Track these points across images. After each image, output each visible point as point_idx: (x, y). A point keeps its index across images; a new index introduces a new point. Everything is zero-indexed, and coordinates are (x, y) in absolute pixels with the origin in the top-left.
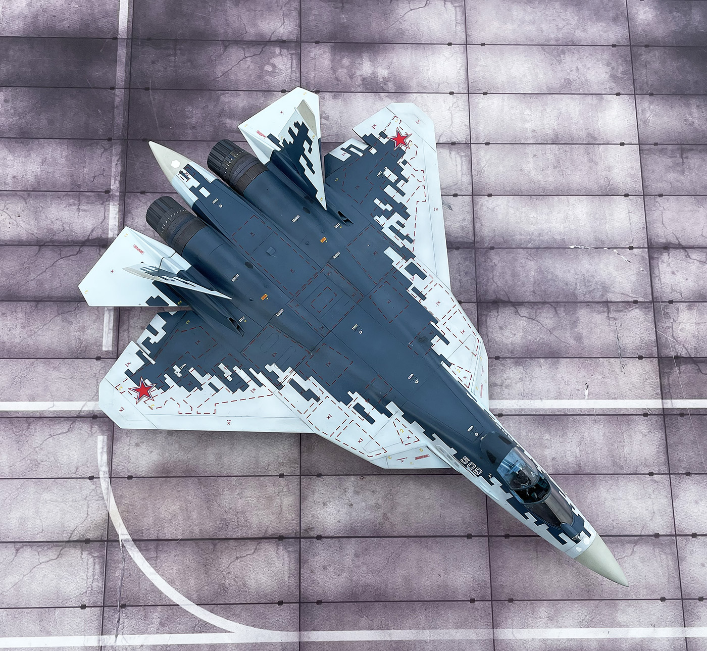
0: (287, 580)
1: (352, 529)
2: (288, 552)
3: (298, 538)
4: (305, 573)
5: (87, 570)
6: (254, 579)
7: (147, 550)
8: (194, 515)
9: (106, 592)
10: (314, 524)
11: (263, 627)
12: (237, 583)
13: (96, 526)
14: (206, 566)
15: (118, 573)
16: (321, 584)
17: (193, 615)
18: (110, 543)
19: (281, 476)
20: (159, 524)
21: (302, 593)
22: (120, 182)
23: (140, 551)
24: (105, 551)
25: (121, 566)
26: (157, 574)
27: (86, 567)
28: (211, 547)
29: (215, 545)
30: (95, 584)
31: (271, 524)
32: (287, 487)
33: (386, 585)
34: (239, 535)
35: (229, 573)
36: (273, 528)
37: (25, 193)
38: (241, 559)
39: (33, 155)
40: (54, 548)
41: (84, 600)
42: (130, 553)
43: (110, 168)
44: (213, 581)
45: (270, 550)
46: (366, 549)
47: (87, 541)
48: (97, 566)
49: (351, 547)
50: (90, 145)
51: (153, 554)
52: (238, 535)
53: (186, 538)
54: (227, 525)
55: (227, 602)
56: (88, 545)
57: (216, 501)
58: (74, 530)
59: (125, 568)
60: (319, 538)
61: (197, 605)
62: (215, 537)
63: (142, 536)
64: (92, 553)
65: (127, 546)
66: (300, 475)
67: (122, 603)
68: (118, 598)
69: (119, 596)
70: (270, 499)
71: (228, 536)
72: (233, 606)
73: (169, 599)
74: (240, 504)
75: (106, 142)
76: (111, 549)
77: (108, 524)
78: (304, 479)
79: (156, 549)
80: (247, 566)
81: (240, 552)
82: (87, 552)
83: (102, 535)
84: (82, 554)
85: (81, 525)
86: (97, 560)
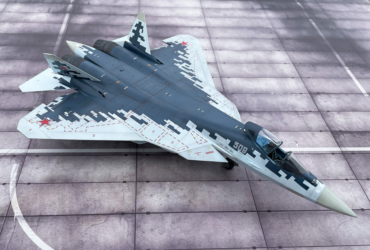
0: (126, 237)
1: (169, 208)
2: (128, 221)
3: (134, 213)
4: (139, 233)
6: (103, 237)
7: (32, 222)
10: (145, 206)
12: (91, 240)
14: (71, 231)
15: (9, 235)
16: (150, 239)
18: (7, 218)
19: (125, 182)
20: (43, 207)
21: (136, 245)
23: (27, 222)
24: (3, 222)
25: (12, 231)
26: (36, 235)
28: (76, 219)
29: (78, 218)
31: (116, 206)
32: (128, 188)
33: (194, 239)
34: (95, 212)
35: (86, 234)
36: (118, 208)
38: (96, 226)
42: (20, 223)
44: (75, 239)
45: (115, 220)
46: (179, 219)
49: (169, 218)
51: (36, 224)
54: (88, 207)
57: (82, 195)
59: (15, 232)
60: (148, 213)
62: (79, 214)
63: (31, 214)
65: (19, 220)
66: (136, 182)
70: (117, 193)
71: (88, 213)
74: (97, 196)
76: (8, 221)
77: (9, 208)
78: (138, 184)
79: (38, 221)
80: (99, 230)
81: (95, 222)
83: (3, 214)
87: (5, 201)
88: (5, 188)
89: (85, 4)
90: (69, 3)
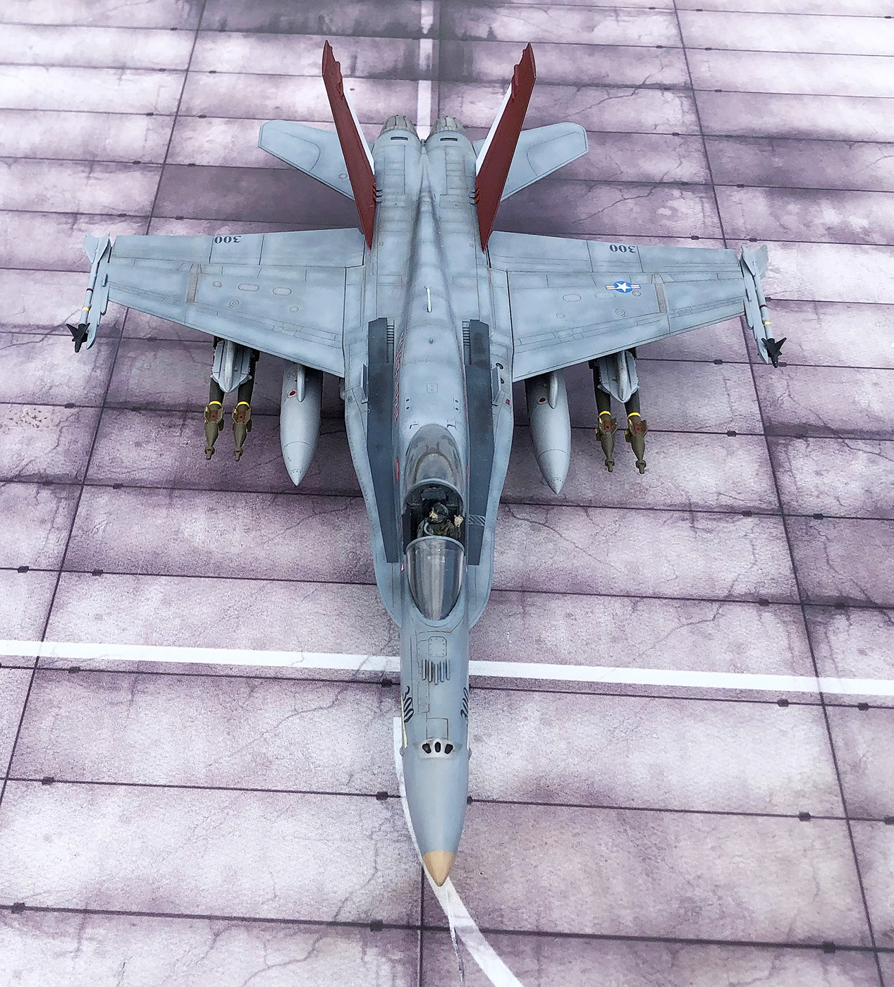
2: (853, 978)
3: (869, 949)
7: (516, 954)
8: (618, 886)
13: (397, 896)
18: (427, 934)
19: (804, 817)
20: (537, 899)
23: (500, 955)
24: (419, 950)
27: (374, 983)
28: (666, 957)
29: (674, 954)
31: (798, 915)
32: (821, 841)
36: (805, 923)
40: (299, 938)
42: (477, 957)
45: (806, 973)
47: (377, 926)
51: (530, 964)
52: (727, 935)
53: (605, 932)
54: (696, 909)
56: (379, 935)
57: (663, 860)
58: (346, 900)
62: (671, 936)
63: (502, 922)
64: (387, 951)
65: (469, 943)
66: (847, 819)
70: (786, 861)
76: (432, 947)
77: (423, 892)
78: (857, 827)
79: (538, 953)
81: (738, 973)
82: (375, 950)
83: (410, 916)
84: (364, 953)
85: (362, 891)
86: (399, 968)
87: (403, 866)
88: (389, 814)
89: (479, 39)
90: (418, 35)
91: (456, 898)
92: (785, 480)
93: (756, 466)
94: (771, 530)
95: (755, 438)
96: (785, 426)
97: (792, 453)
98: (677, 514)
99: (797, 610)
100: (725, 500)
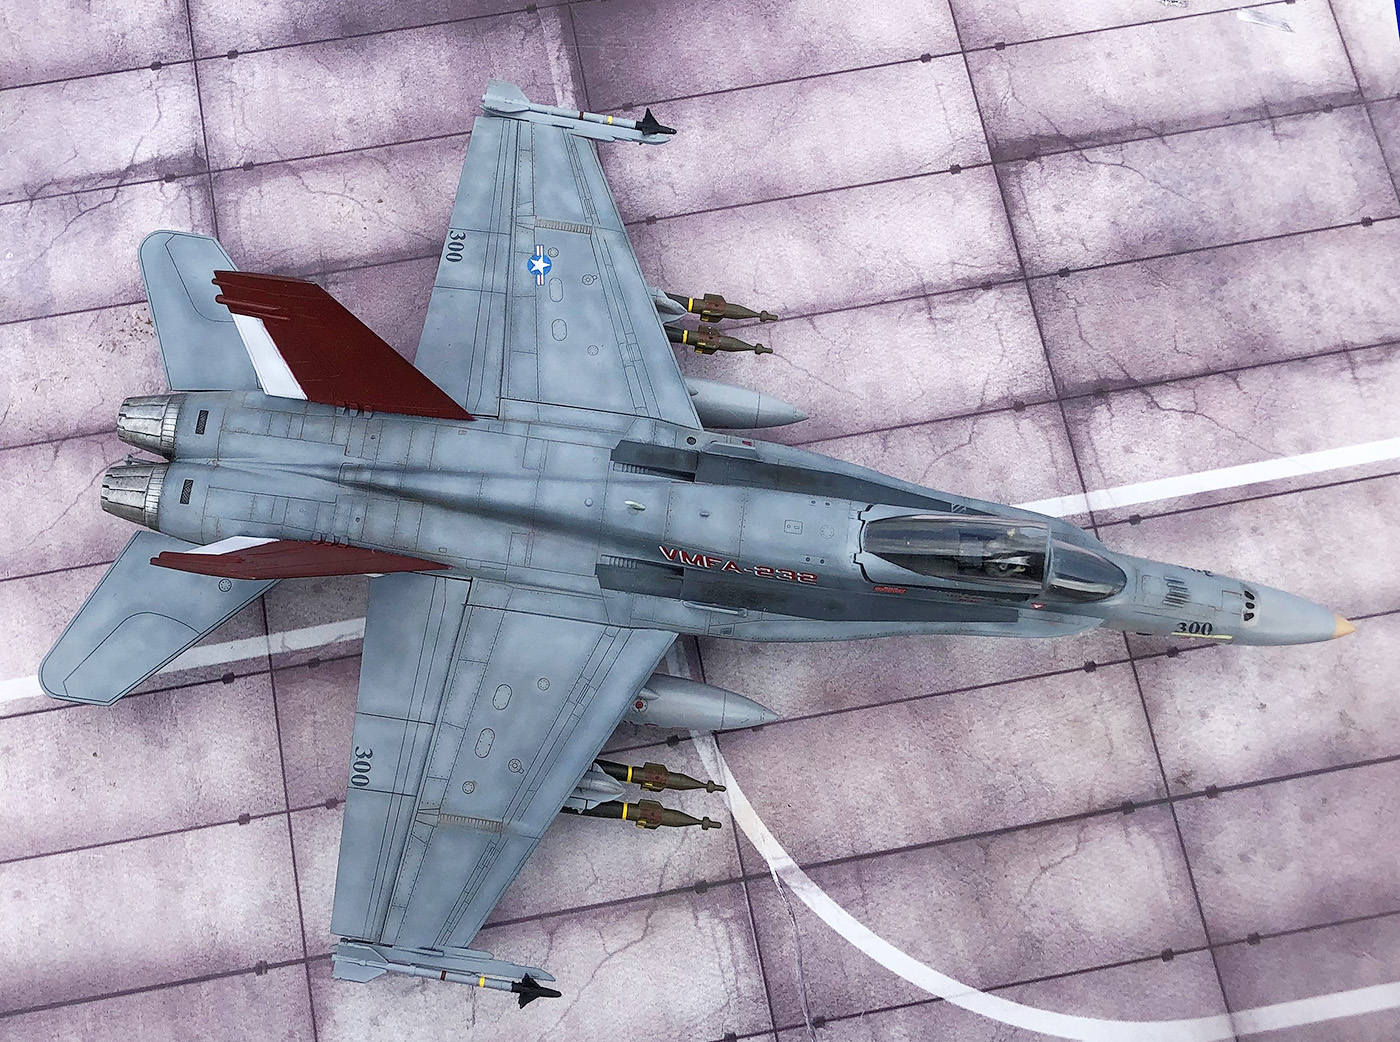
0: (1167, 899)
1: (1278, 759)
2: (1153, 835)
3: (1164, 801)
4: (1203, 877)
5: (716, 954)
6: (1094, 909)
7: (838, 884)
8: (922, 788)
9: (773, 996)
10: (1192, 764)
11: (1145, 1017)
12: (1058, 926)
13: (713, 850)
14: (979, 899)
15: (788, 948)
17: (981, 1015)
18: (751, 884)
19: (1090, 667)
20: (848, 821)
21: (1209, 923)
22: (575, 94)
23: (823, 889)
24: (747, 903)
25: (791, 931)
26: (874, 935)
27: (713, 947)
28: (979, 853)
29: (986, 848)
30: (743, 982)
31: (1095, 779)
32: (1110, 691)
34: (1032, 817)
35: (1034, 906)
36: (1104, 787)
37: (382, 150)
38: (1053, 870)
39: (380, 68)
40: (632, 916)
41: (727, 1022)
42: (803, 897)
43: (547, 67)
44: (1004, 932)
45: (1110, 839)
46: (1324, 800)
47: (701, 887)
48: (737, 941)
49: (1290, 800)
50: (494, 27)
51: (854, 892)
53: (918, 841)
54: (1000, 797)
55: (1048, 973)
56: (706, 896)
57: (961, 748)
58: (666, 865)
59: (801, 933)
60: (1212, 792)
61: (984, 991)
62: (981, 830)
63: (819, 854)
64: (718, 911)
65: (793, 882)
66: (1132, 659)
67: (814, 1015)
68: (802, 1005)
69: (803, 1001)
70: (1079, 723)
71: (1011, 824)
72: (1063, 981)
73: (917, 989)
74: (1016, 746)
75: (524, 16)
76: (759, 895)
77: (737, 843)
78: (1143, 667)
80: (1070, 884)
81: (1047, 855)
82: (707, 912)
83: (730, 868)
84: (696, 918)
85: (679, 853)
86: (733, 926)
91: (770, 838)
92: (1023, 226)
93: (988, 211)
94: (1016, 304)
95: (983, 170)
96: (1014, 143)
97: (1026, 184)
98: (911, 304)
99: (1055, 410)
100: (962, 272)
